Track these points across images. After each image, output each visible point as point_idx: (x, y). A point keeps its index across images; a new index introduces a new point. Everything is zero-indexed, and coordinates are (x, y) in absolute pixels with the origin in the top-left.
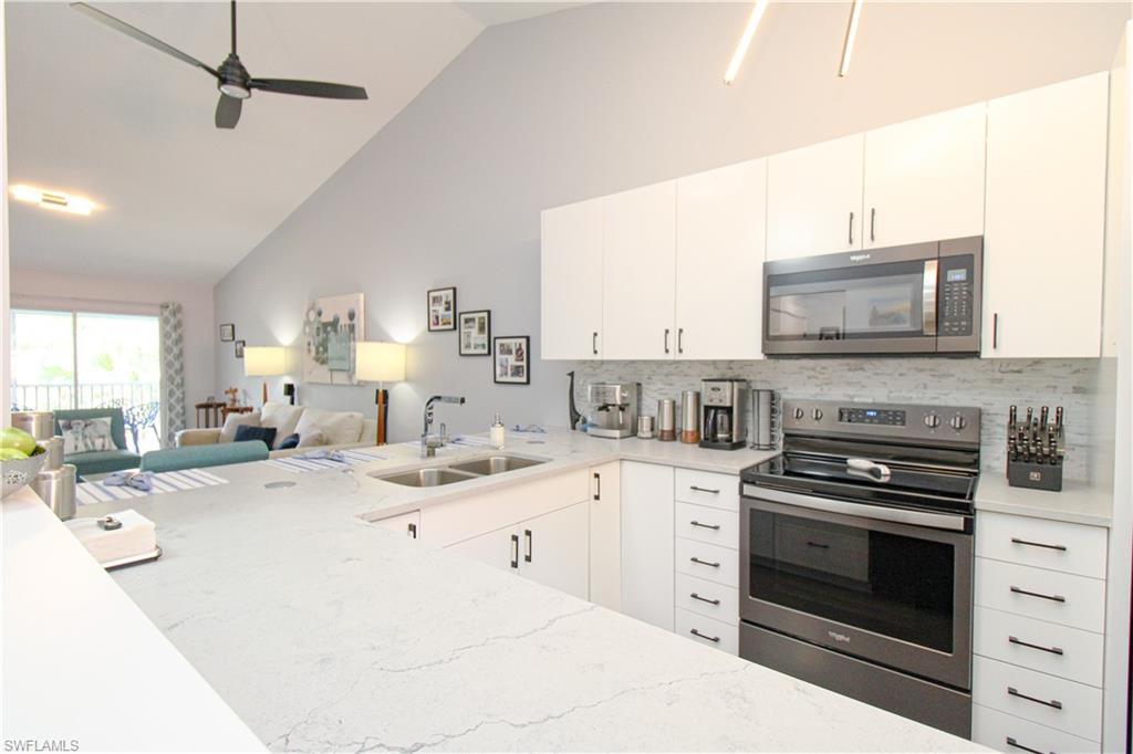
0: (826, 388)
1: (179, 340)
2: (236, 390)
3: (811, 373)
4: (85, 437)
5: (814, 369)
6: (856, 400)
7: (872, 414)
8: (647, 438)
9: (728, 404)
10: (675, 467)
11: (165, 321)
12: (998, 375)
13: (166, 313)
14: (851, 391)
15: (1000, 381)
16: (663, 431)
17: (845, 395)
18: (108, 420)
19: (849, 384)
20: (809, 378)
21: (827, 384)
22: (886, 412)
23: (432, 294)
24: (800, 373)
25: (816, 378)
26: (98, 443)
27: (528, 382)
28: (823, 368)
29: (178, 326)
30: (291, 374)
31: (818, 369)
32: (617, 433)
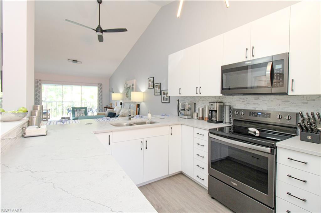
0: (247, 105)
1: (101, 92)
2: (112, 104)
3: (243, 100)
4: (79, 113)
5: (244, 99)
6: (257, 109)
7: (260, 114)
8: (196, 119)
9: (215, 109)
10: (194, 127)
11: (99, 87)
12: (306, 101)
13: (99, 85)
14: (255, 106)
15: (307, 103)
16: (199, 117)
17: (253, 107)
18: (84, 110)
19: (255, 104)
20: (243, 102)
21: (248, 104)
22: (264, 113)
23: (149, 79)
24: (240, 100)
25: (244, 102)
26: (82, 114)
27: (169, 102)
28: (247, 99)
29: (101, 88)
30: (122, 100)
31: (245, 99)
32: (186, 117)
